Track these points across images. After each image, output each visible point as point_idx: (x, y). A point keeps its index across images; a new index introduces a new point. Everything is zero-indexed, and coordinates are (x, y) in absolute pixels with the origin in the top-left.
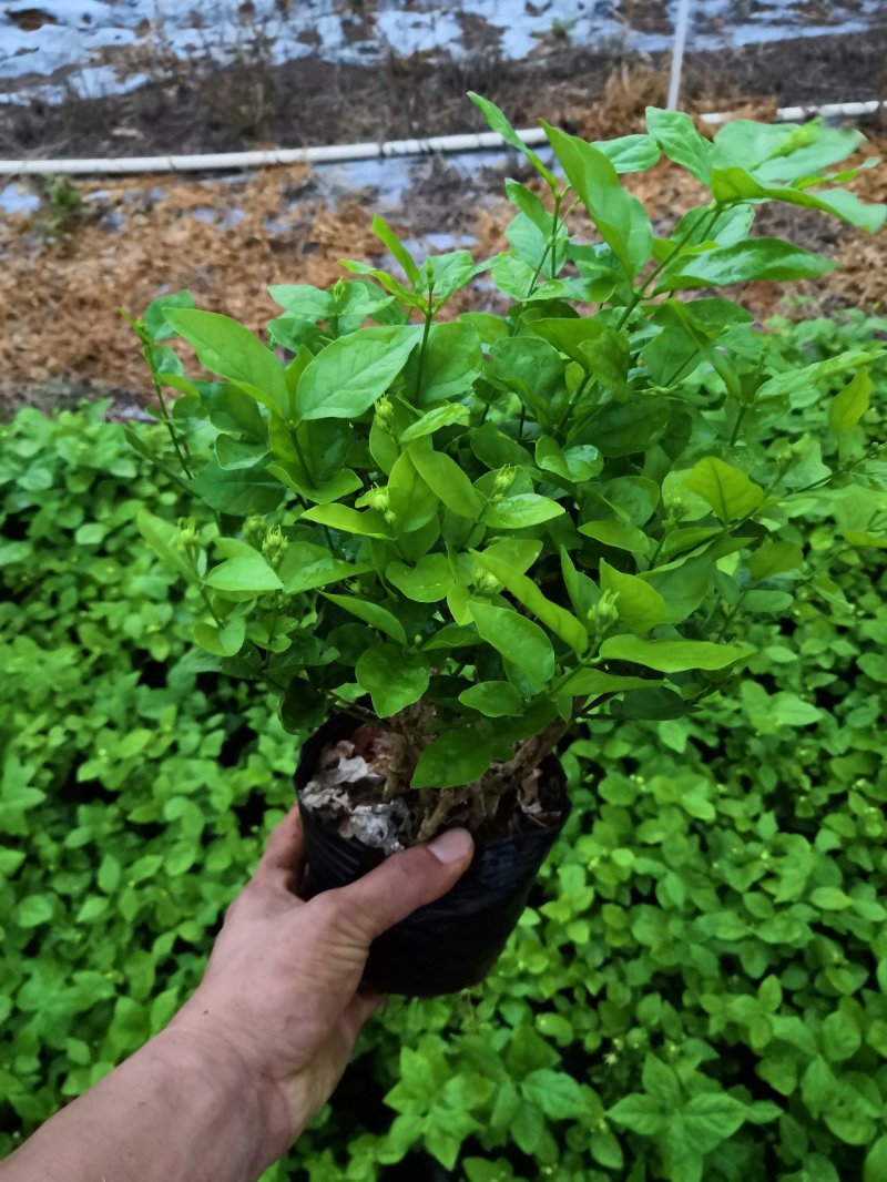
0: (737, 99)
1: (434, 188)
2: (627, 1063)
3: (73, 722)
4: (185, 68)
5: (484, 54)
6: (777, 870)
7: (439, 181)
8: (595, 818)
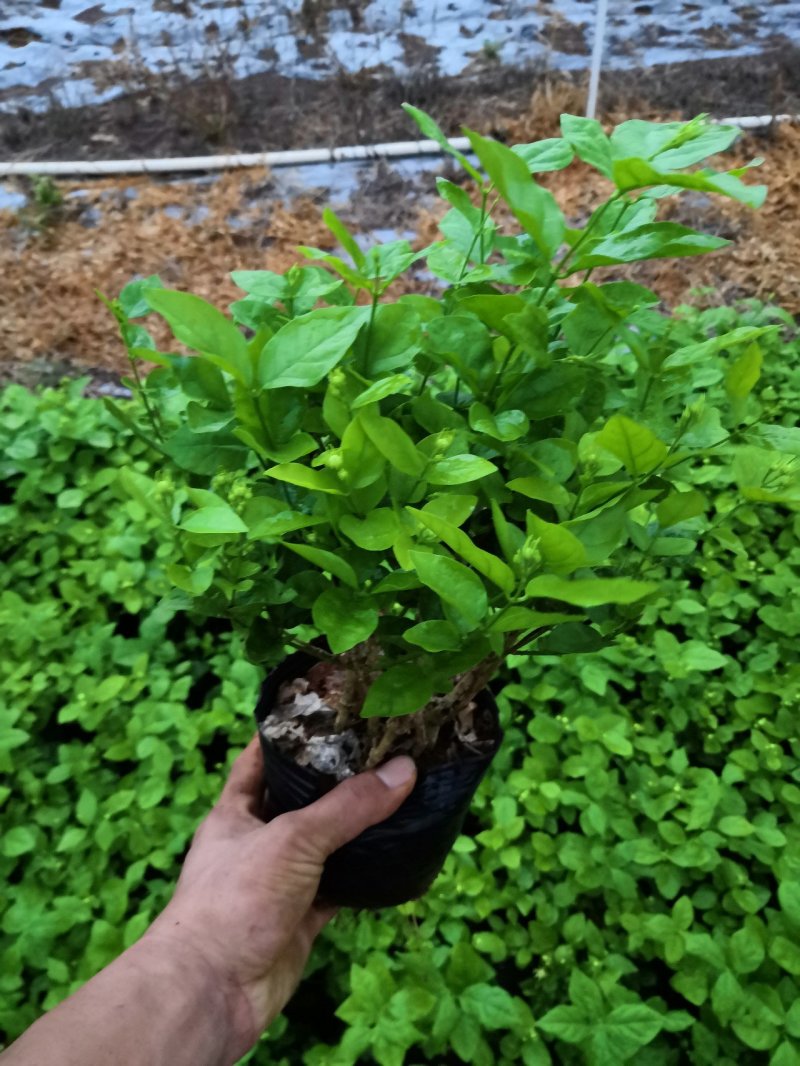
0: (648, 112)
1: (378, 189)
2: (555, 977)
3: (54, 669)
4: (157, 81)
5: (423, 71)
6: (688, 801)
7: (383, 183)
8: (525, 754)
